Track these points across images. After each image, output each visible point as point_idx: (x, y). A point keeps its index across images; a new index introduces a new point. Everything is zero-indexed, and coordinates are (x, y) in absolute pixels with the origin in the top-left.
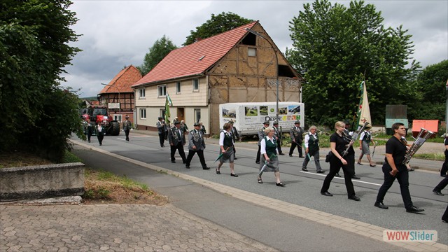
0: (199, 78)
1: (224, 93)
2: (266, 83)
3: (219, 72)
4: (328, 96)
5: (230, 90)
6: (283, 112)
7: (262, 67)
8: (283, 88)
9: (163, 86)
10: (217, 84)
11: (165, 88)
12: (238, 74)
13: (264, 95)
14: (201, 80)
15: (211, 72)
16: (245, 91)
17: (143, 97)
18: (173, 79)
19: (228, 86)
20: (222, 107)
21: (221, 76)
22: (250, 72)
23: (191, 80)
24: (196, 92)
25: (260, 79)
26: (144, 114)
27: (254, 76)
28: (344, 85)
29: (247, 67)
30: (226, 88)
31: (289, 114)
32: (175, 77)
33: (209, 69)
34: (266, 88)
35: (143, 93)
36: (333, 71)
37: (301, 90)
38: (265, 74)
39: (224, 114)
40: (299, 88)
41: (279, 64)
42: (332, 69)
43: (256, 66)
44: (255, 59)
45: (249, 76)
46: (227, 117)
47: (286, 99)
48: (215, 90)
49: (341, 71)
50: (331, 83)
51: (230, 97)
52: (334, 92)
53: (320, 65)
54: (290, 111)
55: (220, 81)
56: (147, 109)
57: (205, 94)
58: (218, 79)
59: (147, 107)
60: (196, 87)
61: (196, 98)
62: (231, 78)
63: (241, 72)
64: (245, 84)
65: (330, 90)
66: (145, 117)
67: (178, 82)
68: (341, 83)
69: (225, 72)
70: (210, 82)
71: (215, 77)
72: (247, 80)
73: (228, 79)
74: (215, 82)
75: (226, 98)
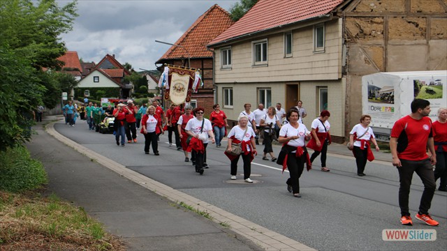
0: (326, 23)
1: (377, 54)
3: (365, 10)
5: (389, 47)
9: (261, 42)
10: (362, 34)
11: (265, 46)
12: (408, 13)
14: (329, 29)
15: (349, 10)
16: (424, 49)
17: (228, 65)
18: (278, 28)
19: (386, 39)
20: (366, 81)
21: (370, 18)
23: (309, 28)
24: (320, 53)
26: (229, 98)
27: (445, 15)
30: (381, 42)
32: (280, 25)
35: (227, 59)
39: (371, 96)
45: (432, 15)
46: (377, 101)
48: (356, 47)
51: (390, 60)
55: (367, 28)
56: (235, 89)
57: (336, 56)
58: (363, 23)
59: (235, 83)
60: (320, 43)
61: (320, 64)
62: (392, 22)
63: (414, 7)
64: (424, 34)
66: (232, 104)
67: (288, 32)
69: (380, 9)
70: (345, 32)
71: (358, 21)
72: (429, 25)
73: (385, 24)
74: (358, 31)
75: (381, 63)
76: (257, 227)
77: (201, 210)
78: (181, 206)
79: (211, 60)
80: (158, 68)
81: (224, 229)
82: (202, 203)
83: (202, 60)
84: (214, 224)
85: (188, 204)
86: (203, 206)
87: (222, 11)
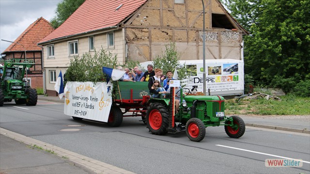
0: (114, 31)
1: (145, 50)
2: (198, 36)
3: (138, 24)
4: (282, 52)
5: (152, 46)
6: (216, 71)
7: (193, 17)
8: (220, 42)
9: (73, 42)
10: (136, 38)
11: (76, 44)
12: (162, 27)
13: (195, 51)
14: (116, 35)
15: (128, 23)
17: (52, 56)
18: (85, 34)
19: (150, 41)
21: (141, 29)
22: (176, 24)
23: (105, 34)
24: (111, 49)
25: (190, 32)
26: (53, 77)
27: (182, 28)
28: (302, 37)
29: (173, 17)
30: (148, 43)
31: (224, 74)
32: (86, 32)
33: (126, 20)
34: (198, 43)
35: (52, 52)
36: (288, 21)
37: (242, 44)
38: (196, 26)
40: (239, 41)
41: (214, 12)
42: (287, 18)
43: (184, 16)
44: (183, 8)
45: (175, 28)
47: (223, 56)
48: (133, 46)
49: (298, 20)
50: (285, 35)
51: (153, 54)
52: (289, 47)
53: (270, 13)
54: (225, 70)
55: (139, 34)
57: (122, 51)
58: (137, 32)
59: (58, 67)
60: (112, 43)
62: (153, 32)
63: (165, 23)
64: (172, 39)
65: (284, 43)
67: (91, 36)
68: (298, 35)
69: (146, 24)
70: (127, 37)
71: (134, 30)
72: (174, 34)
73: (149, 32)
74: (134, 36)
75: (148, 56)
76: (86, 158)
77: (49, 149)
78: (35, 147)
79: (41, 52)
80: (3, 58)
81: (65, 161)
82: (48, 145)
83: (34, 52)
84: (59, 158)
85: (39, 146)
86: (49, 147)
87: (45, 21)
